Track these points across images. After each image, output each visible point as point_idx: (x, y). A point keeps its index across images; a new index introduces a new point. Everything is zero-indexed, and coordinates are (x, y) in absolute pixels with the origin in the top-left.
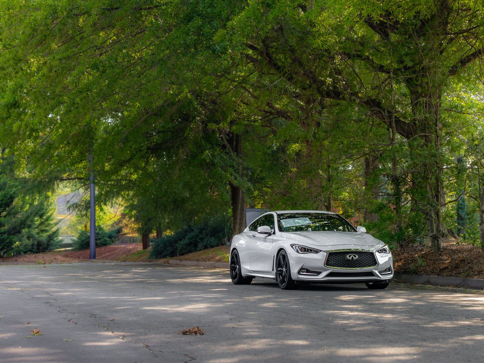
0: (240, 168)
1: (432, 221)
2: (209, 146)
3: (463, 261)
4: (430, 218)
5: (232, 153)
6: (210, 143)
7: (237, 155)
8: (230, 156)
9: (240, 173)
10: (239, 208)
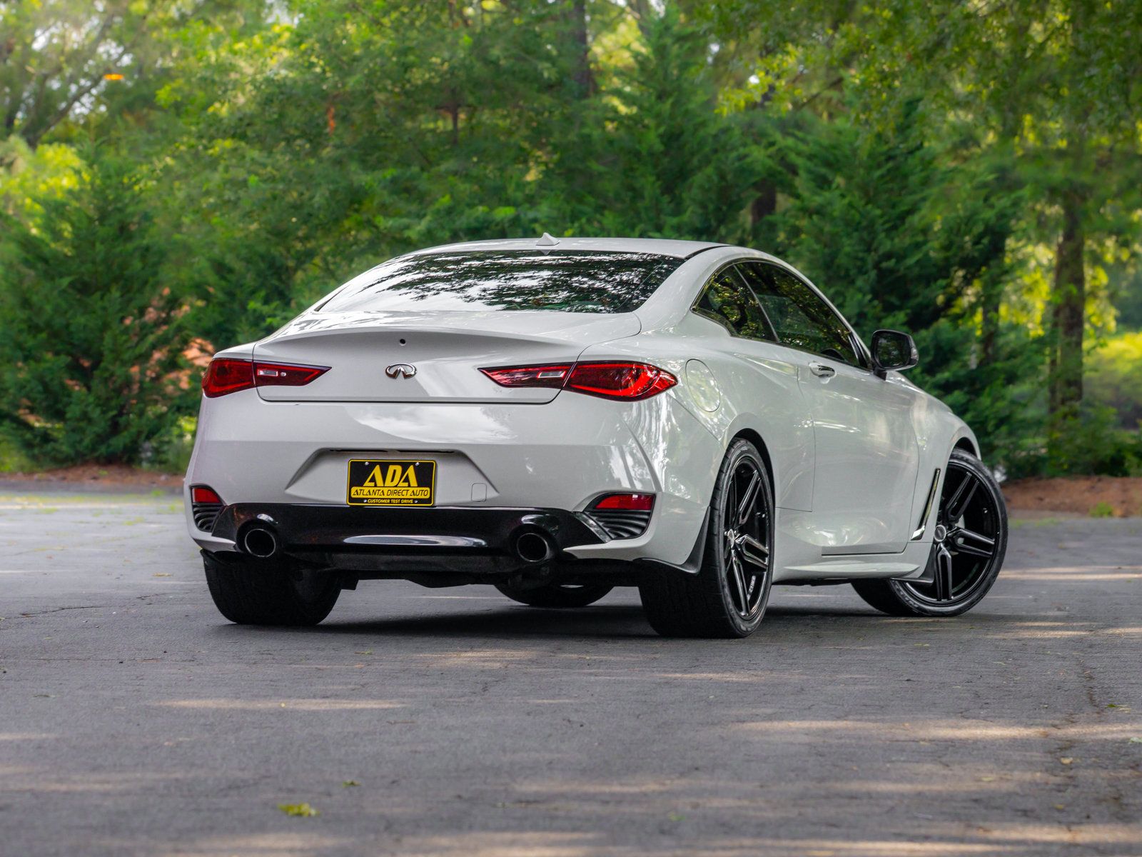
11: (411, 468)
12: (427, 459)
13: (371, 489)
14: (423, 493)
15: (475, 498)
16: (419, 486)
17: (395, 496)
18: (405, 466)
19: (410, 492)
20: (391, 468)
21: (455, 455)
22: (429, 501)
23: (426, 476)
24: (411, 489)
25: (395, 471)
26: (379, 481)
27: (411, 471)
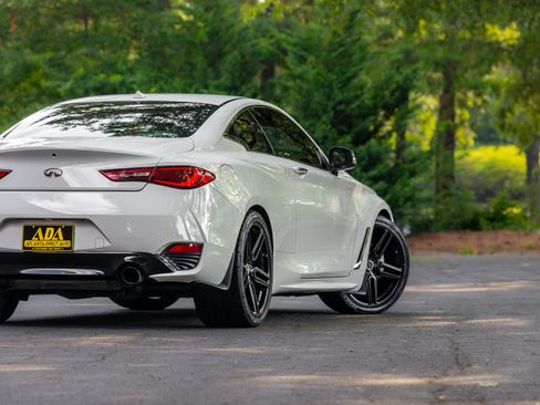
11: (60, 229)
12: (69, 224)
13: (36, 242)
14: (67, 244)
16: (64, 240)
17: (50, 246)
18: (56, 228)
20: (48, 229)
21: (85, 221)
22: (70, 248)
23: (68, 234)
24: (60, 242)
25: (50, 231)
26: (41, 237)
27: (59, 231)
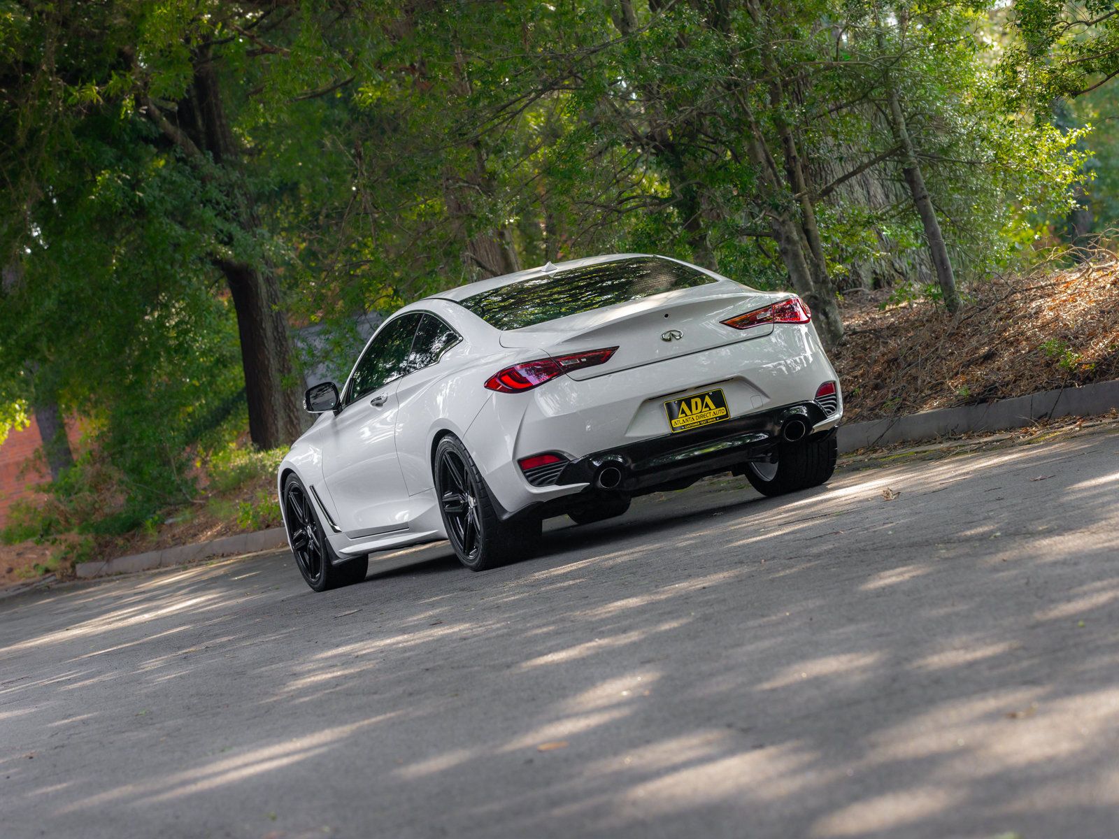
0: (241, 200)
1: (796, 255)
2: (110, 153)
3: (893, 362)
4: (789, 247)
5: (198, 155)
6: (114, 142)
7: (217, 159)
8: (194, 168)
9: (244, 217)
10: (269, 334)
11: (707, 397)
12: (715, 388)
13: (684, 419)
14: (721, 412)
15: (756, 406)
16: (717, 407)
17: (702, 419)
18: (702, 397)
19: (712, 413)
20: (693, 401)
21: (739, 381)
22: (727, 415)
23: (719, 400)
24: (712, 411)
25: (696, 403)
26: (688, 412)
27: (707, 399)
